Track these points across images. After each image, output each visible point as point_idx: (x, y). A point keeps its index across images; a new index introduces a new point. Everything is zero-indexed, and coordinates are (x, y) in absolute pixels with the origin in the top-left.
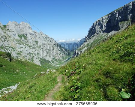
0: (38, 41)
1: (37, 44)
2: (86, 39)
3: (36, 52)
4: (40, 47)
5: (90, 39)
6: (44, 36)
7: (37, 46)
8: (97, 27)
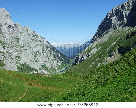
0: (21, 38)
1: (18, 42)
2: (95, 37)
3: (15, 54)
4: (23, 47)
5: (102, 36)
6: (30, 32)
7: (18, 45)
8: (113, 18)
